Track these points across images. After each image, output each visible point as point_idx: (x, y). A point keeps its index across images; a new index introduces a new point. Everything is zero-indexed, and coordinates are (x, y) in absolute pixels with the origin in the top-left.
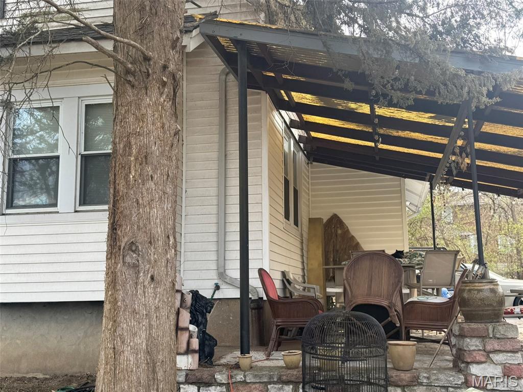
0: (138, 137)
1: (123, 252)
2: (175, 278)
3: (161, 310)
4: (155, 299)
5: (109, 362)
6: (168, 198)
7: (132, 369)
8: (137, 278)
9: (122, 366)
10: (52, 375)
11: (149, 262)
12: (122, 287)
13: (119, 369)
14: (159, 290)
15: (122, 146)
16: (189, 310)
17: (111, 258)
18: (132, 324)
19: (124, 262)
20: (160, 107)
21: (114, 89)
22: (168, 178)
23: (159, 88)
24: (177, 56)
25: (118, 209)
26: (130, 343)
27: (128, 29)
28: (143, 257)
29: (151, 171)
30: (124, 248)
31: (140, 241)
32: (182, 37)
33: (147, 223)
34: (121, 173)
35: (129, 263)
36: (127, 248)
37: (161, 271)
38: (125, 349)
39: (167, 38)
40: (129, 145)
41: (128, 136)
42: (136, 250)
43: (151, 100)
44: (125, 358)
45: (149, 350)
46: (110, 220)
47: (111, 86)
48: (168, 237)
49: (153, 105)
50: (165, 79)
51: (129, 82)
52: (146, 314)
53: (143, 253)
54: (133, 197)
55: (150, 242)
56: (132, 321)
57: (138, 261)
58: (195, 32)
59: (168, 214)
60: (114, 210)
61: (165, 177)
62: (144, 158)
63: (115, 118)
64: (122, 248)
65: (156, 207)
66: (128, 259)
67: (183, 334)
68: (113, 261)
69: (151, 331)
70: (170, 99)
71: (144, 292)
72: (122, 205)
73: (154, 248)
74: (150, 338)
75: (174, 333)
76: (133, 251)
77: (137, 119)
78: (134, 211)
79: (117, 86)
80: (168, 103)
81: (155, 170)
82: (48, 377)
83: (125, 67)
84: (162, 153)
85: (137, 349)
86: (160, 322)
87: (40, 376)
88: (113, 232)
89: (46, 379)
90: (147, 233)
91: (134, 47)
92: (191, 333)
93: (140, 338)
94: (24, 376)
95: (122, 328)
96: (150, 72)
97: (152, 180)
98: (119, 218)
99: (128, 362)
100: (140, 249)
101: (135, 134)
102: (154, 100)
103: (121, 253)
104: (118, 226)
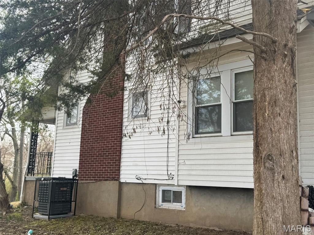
0: (270, 90)
1: (264, 160)
2: (298, 178)
3: (291, 198)
4: (286, 190)
5: (260, 227)
6: (291, 127)
7: (274, 232)
8: (274, 176)
9: (268, 230)
10: (223, 229)
11: (281, 167)
12: (264, 182)
13: (266, 232)
14: (288, 185)
15: (260, 96)
16: (308, 199)
17: (256, 163)
18: (272, 205)
19: (265, 167)
20: (283, 71)
21: (254, 63)
22: (290, 114)
23: (282, 59)
24: (293, 37)
25: (259, 134)
26: (271, 216)
27: (262, 26)
28: (277, 164)
29: (279, 111)
30: (264, 158)
31: (274, 154)
32: (296, 25)
33: (278, 143)
34: (260, 113)
35: (268, 167)
36: (266, 158)
37: (288, 172)
38: (269, 219)
39: (287, 27)
40: (264, 96)
41: (263, 90)
42: (272, 159)
43: (277, 67)
44: (270, 225)
45: (284, 221)
46: (254, 141)
47: (252, 61)
48: (292, 152)
49: (278, 69)
50: (286, 53)
51: (263, 58)
52: (281, 199)
53: (276, 161)
54: (268, 127)
55: (281, 155)
56: (272, 203)
57: (273, 166)
58: (302, 20)
59: (291, 137)
60: (257, 135)
61: (288, 114)
62: (274, 102)
63: (255, 80)
64: (263, 158)
65: (283, 132)
66: (267, 165)
67: (304, 214)
68: (258, 165)
69: (285, 210)
70: (289, 64)
71: (279, 186)
72: (261, 132)
73: (283, 158)
74: (284, 214)
75: (299, 213)
76: (270, 160)
77: (269, 79)
78: (269, 135)
79: (256, 61)
80: (288, 67)
81: (281, 109)
82: (221, 230)
83: (261, 49)
84: (285, 99)
85: (276, 220)
86: (290, 205)
87: (217, 229)
88: (257, 148)
89: (220, 231)
90: (278, 149)
91: (265, 36)
92: (310, 213)
93: (278, 214)
94: (208, 228)
95: (266, 207)
96: (276, 49)
97: (280, 116)
98: (260, 140)
99: (271, 228)
100: (274, 159)
101: (268, 88)
102: (279, 66)
103: (263, 161)
104: (260, 145)
